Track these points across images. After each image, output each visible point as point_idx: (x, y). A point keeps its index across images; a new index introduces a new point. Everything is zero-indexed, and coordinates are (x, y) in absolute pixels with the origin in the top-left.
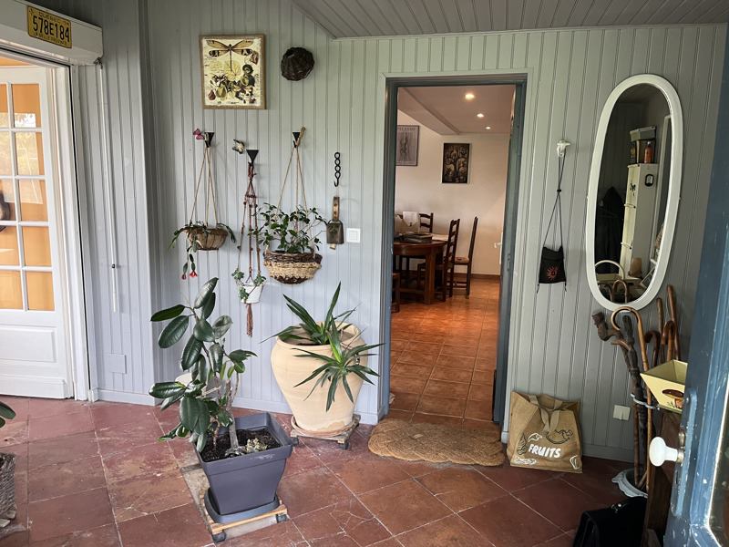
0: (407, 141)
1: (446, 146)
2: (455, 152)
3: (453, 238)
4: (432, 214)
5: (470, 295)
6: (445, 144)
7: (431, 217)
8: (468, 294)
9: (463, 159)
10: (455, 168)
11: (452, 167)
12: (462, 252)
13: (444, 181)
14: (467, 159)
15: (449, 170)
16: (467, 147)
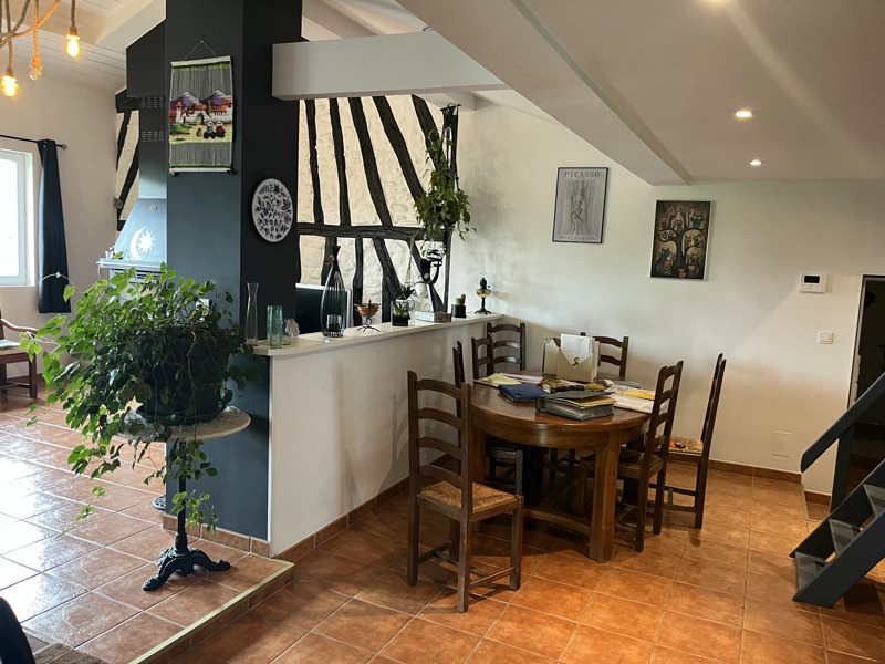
0: (583, 195)
1: (662, 207)
2: (679, 217)
3: (664, 406)
4: (626, 339)
5: (703, 531)
6: (658, 202)
7: (624, 345)
8: (698, 524)
9: (696, 233)
10: (679, 248)
11: (672, 247)
12: (687, 428)
13: (655, 274)
14: (705, 232)
15: (667, 252)
16: (705, 207)
